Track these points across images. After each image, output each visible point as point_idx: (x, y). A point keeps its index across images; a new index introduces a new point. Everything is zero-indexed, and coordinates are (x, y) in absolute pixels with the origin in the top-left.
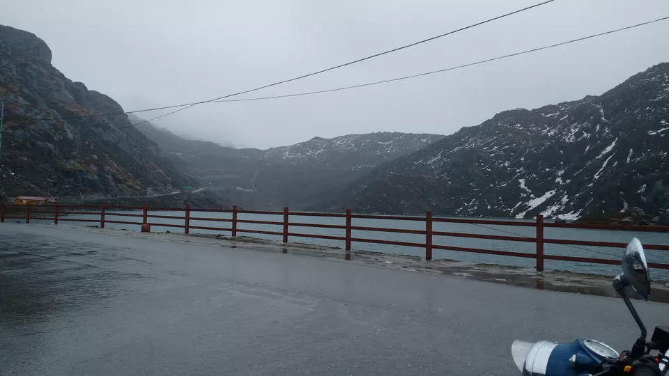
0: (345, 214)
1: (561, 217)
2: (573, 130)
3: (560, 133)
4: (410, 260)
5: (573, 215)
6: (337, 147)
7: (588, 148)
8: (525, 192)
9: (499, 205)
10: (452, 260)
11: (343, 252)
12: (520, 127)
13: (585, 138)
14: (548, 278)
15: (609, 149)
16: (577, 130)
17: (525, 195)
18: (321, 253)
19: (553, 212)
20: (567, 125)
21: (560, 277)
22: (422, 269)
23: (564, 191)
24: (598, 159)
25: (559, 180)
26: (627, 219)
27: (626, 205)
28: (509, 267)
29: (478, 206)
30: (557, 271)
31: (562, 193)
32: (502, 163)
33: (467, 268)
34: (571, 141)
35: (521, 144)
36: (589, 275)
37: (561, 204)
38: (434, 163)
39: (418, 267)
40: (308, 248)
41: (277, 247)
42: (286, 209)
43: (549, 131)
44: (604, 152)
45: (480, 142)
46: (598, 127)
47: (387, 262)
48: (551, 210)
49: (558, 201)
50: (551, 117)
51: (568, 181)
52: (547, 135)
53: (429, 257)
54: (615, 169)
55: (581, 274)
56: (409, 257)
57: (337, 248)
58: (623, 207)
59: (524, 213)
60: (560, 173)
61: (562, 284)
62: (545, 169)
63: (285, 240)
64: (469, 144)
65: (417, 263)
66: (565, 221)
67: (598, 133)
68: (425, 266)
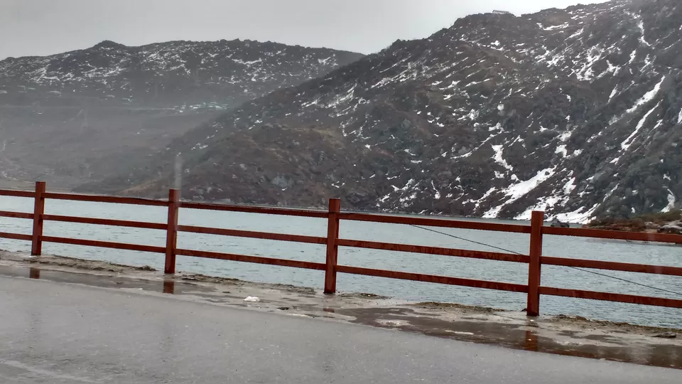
0: (167, 200)
1: (562, 218)
2: (589, 59)
3: (568, 62)
4: (294, 296)
5: (581, 215)
6: (149, 65)
7: (614, 92)
8: (502, 170)
9: (456, 192)
10: (373, 296)
11: (159, 276)
12: (499, 47)
13: (610, 74)
14: (546, 331)
15: (649, 96)
16: (597, 58)
17: (502, 175)
18: (110, 277)
19: (548, 207)
20: (579, 49)
21: (568, 328)
22: (317, 313)
23: (569, 169)
24: (631, 113)
25: (561, 149)
26: (672, 225)
27: (671, 199)
28: (478, 309)
29: (419, 195)
30: (562, 317)
31: (565, 174)
32: (465, 113)
33: (401, 311)
34: (586, 78)
35: (500, 79)
36: (619, 325)
37: (562, 194)
38: (341, 107)
39: (310, 307)
40: (86, 268)
41: (17, 266)
42: (40, 186)
43: (549, 58)
44: (641, 102)
45: (428, 72)
46: (633, 56)
47: (249, 298)
48: (545, 205)
49: (558, 189)
50: (554, 30)
51: (577, 152)
52: (544, 65)
53: (330, 289)
54: (658, 133)
55: (604, 324)
56: (291, 288)
57: (148, 269)
58: (665, 203)
59: (499, 208)
60: (565, 136)
61: (573, 341)
62: (538, 129)
63: (37, 251)
64: (407, 74)
65: (309, 301)
66: (567, 224)
67: (633, 65)
68: (321, 306)
